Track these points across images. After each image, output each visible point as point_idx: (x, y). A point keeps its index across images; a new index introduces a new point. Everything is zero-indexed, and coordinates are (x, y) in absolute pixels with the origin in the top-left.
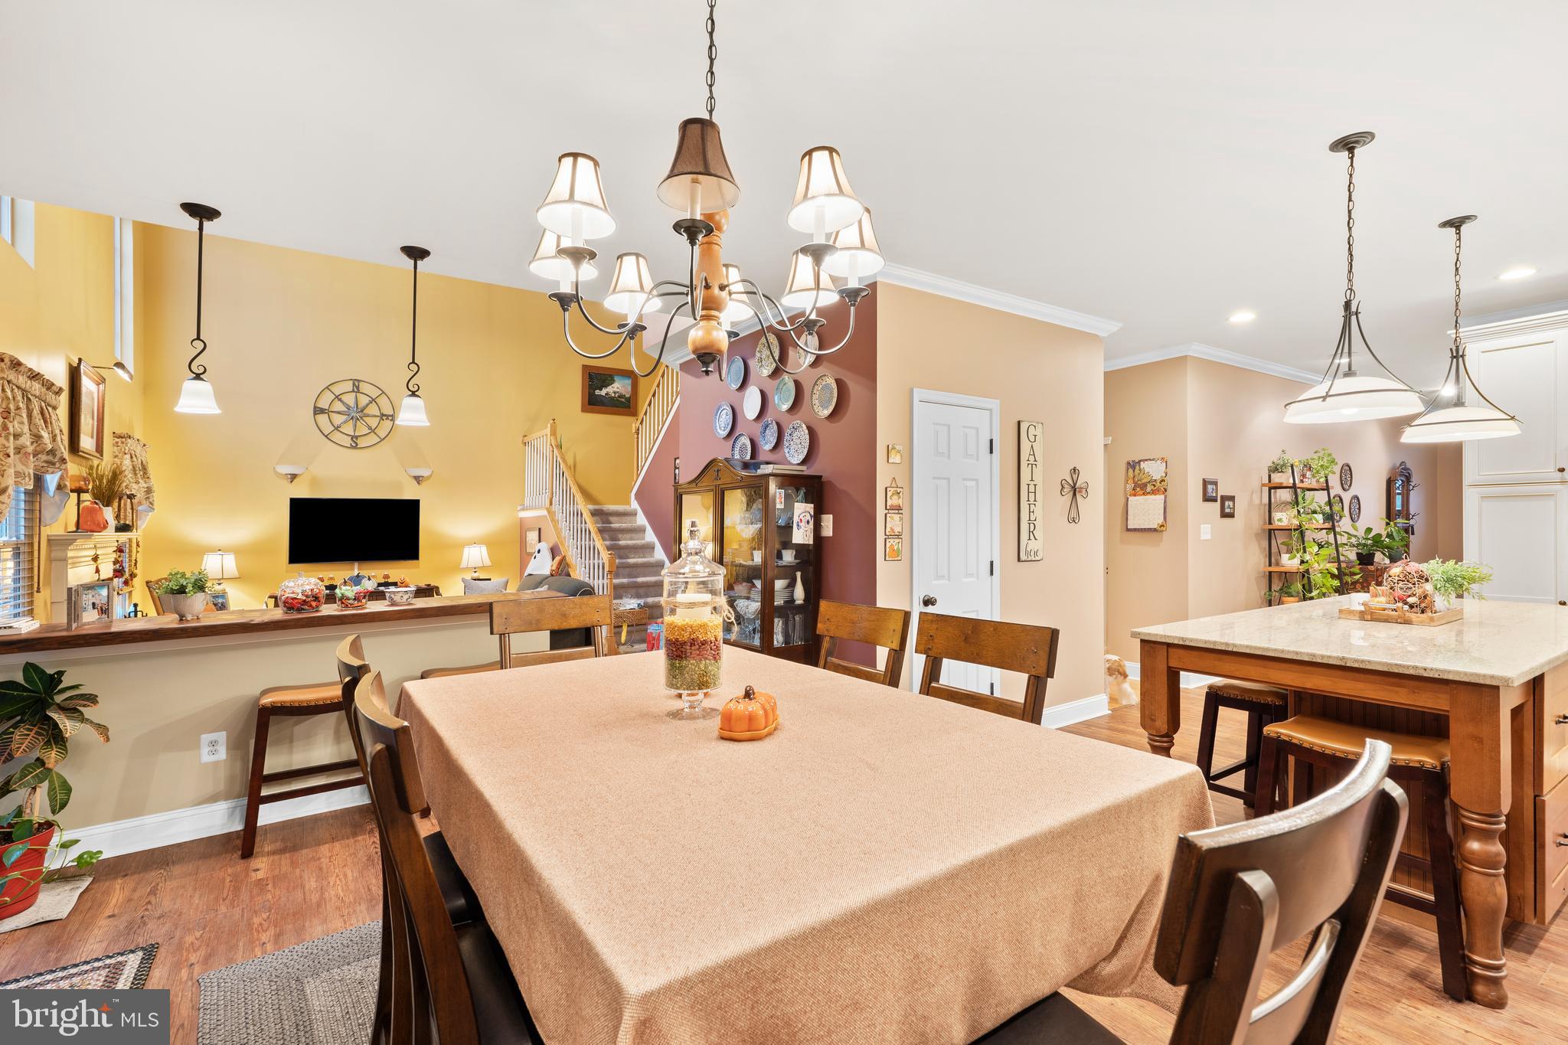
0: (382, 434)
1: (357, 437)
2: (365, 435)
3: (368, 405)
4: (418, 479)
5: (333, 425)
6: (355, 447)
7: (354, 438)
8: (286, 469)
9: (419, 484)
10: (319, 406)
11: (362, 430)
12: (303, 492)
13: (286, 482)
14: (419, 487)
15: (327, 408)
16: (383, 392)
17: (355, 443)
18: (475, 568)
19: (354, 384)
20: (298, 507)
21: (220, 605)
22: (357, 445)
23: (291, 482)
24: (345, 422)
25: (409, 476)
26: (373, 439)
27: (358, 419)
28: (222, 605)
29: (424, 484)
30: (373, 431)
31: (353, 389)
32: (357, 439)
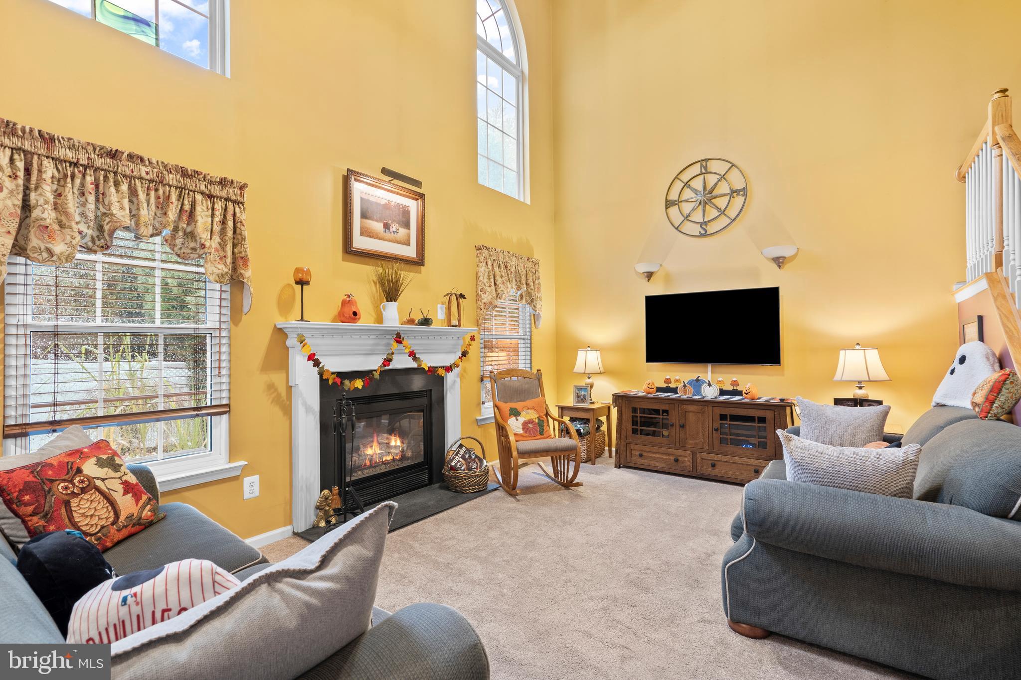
0: (732, 212)
1: (706, 223)
2: (716, 217)
3: (716, 185)
4: (779, 261)
5: (683, 216)
6: (704, 235)
7: (703, 224)
8: (643, 268)
9: (780, 267)
10: (670, 200)
11: (712, 213)
12: (658, 289)
13: (644, 281)
14: (782, 270)
15: (677, 199)
16: (733, 165)
17: (704, 229)
18: (860, 382)
19: (702, 165)
20: (654, 304)
21: (582, 397)
22: (706, 232)
23: (649, 280)
24: (694, 209)
25: (767, 258)
26: (723, 221)
27: (706, 203)
28: (584, 397)
29: (787, 267)
30: (723, 212)
31: (701, 171)
32: (706, 225)
